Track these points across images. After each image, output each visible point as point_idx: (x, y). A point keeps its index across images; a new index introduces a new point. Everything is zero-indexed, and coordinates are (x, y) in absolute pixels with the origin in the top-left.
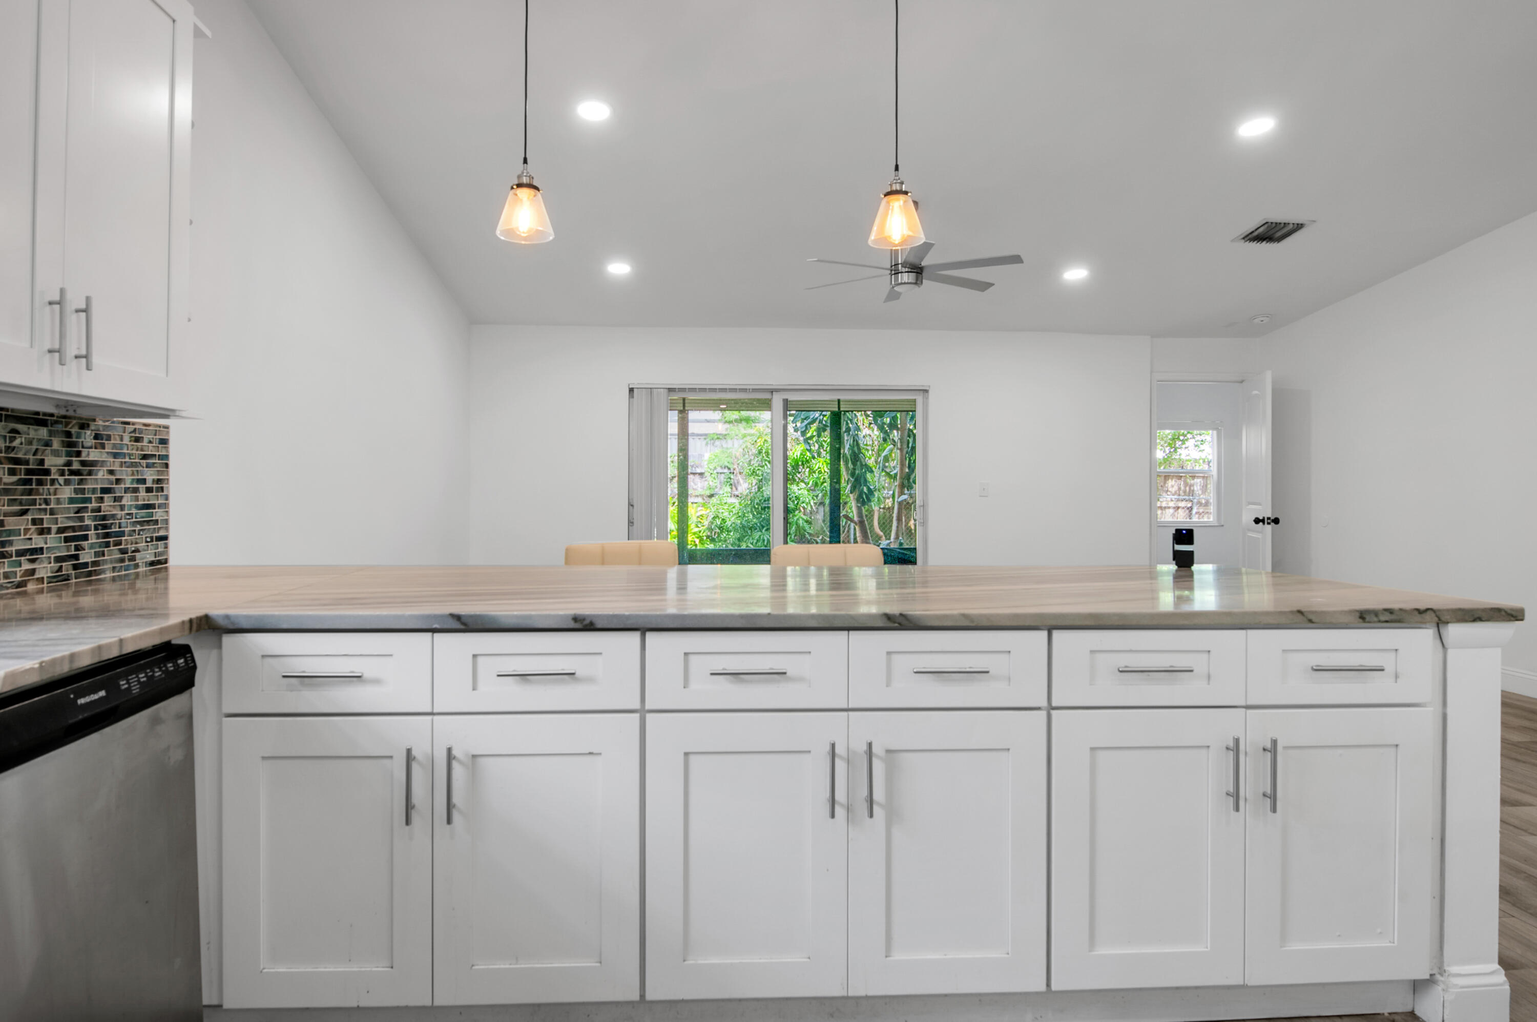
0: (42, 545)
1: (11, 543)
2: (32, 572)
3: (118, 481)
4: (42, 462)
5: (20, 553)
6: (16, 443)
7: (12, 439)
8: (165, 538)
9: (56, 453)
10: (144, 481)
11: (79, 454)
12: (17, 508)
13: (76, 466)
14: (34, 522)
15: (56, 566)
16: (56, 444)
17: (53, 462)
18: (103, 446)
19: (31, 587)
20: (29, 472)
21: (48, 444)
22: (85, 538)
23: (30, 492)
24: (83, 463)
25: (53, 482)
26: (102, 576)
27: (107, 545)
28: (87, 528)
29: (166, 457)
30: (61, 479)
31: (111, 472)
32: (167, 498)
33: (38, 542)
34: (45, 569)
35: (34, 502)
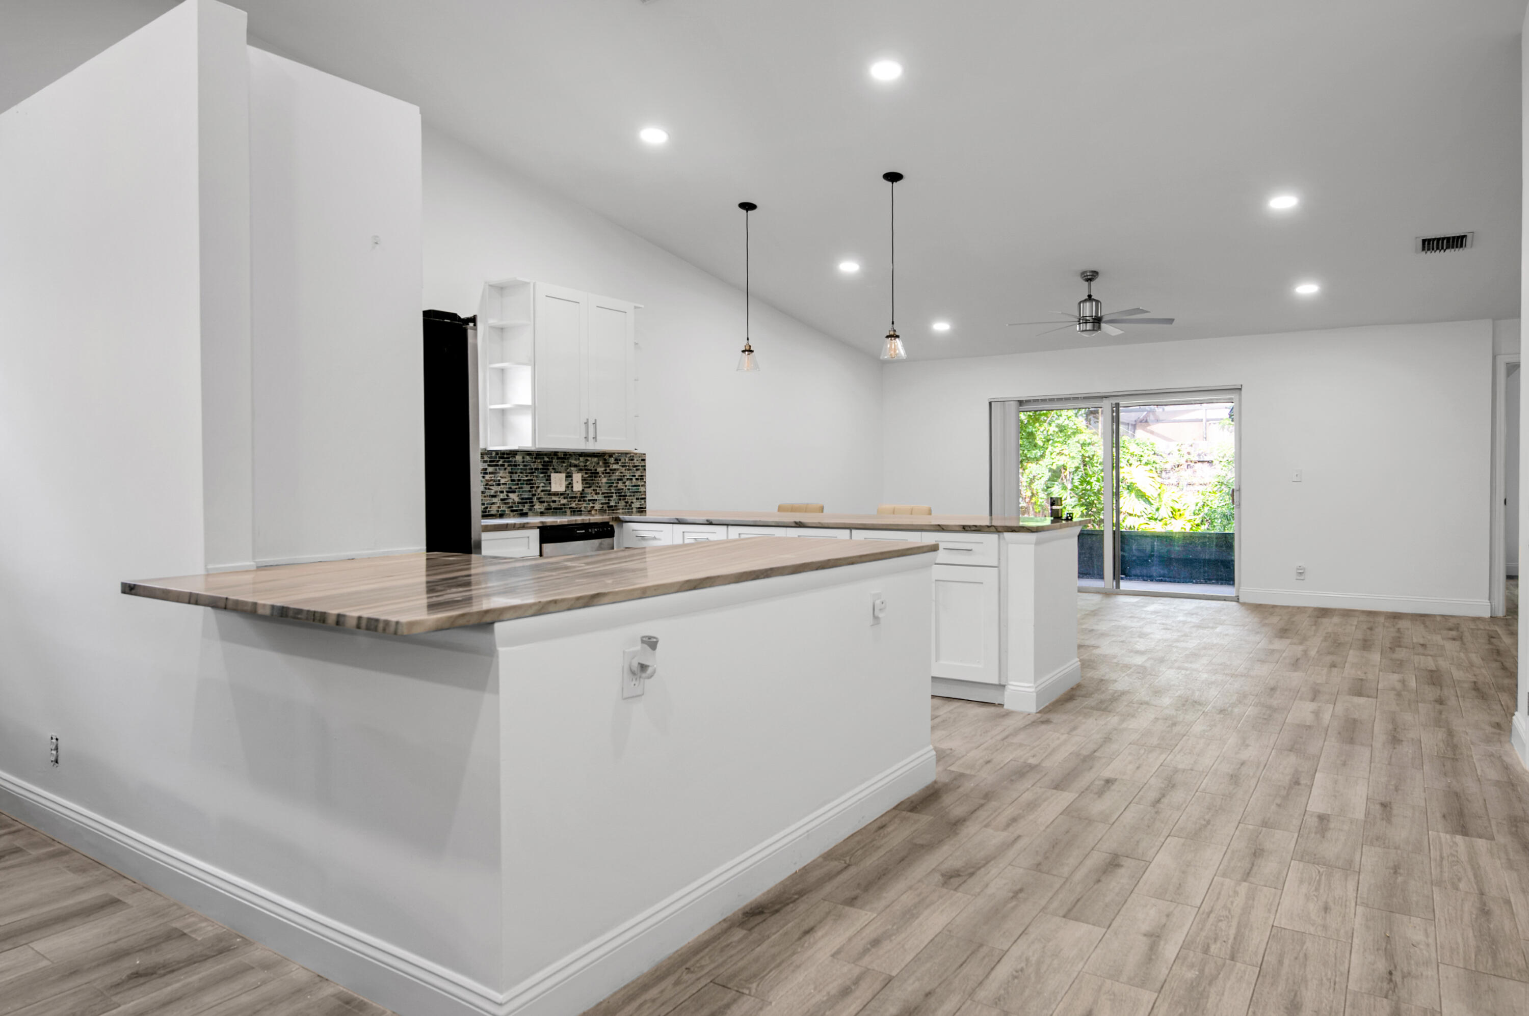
0: (596, 498)
1: (586, 497)
2: (593, 507)
3: (624, 476)
4: (596, 470)
5: (590, 500)
6: (588, 464)
7: (586, 463)
8: (645, 498)
9: (601, 467)
10: (634, 476)
11: (609, 466)
12: (588, 485)
13: (608, 471)
14: (594, 490)
15: (601, 506)
16: (601, 463)
17: (600, 470)
18: (618, 463)
19: (593, 512)
20: (591, 473)
21: (598, 463)
22: (612, 497)
23: (592, 480)
24: (611, 470)
25: (600, 477)
26: (618, 511)
27: (620, 500)
28: (612, 493)
29: (645, 466)
30: (603, 476)
31: (621, 473)
32: (645, 482)
33: (596, 497)
34: (598, 506)
35: (593, 483)
